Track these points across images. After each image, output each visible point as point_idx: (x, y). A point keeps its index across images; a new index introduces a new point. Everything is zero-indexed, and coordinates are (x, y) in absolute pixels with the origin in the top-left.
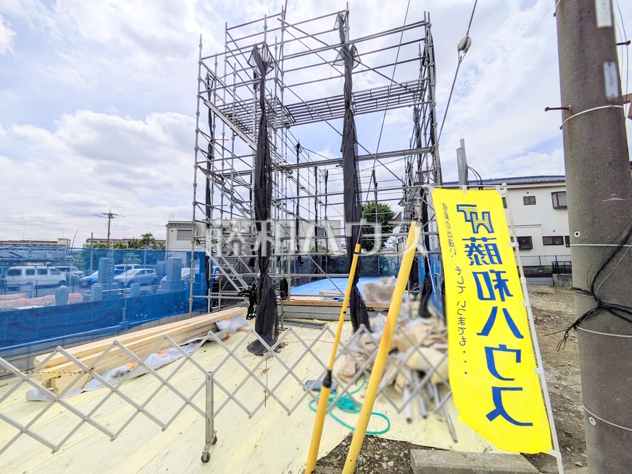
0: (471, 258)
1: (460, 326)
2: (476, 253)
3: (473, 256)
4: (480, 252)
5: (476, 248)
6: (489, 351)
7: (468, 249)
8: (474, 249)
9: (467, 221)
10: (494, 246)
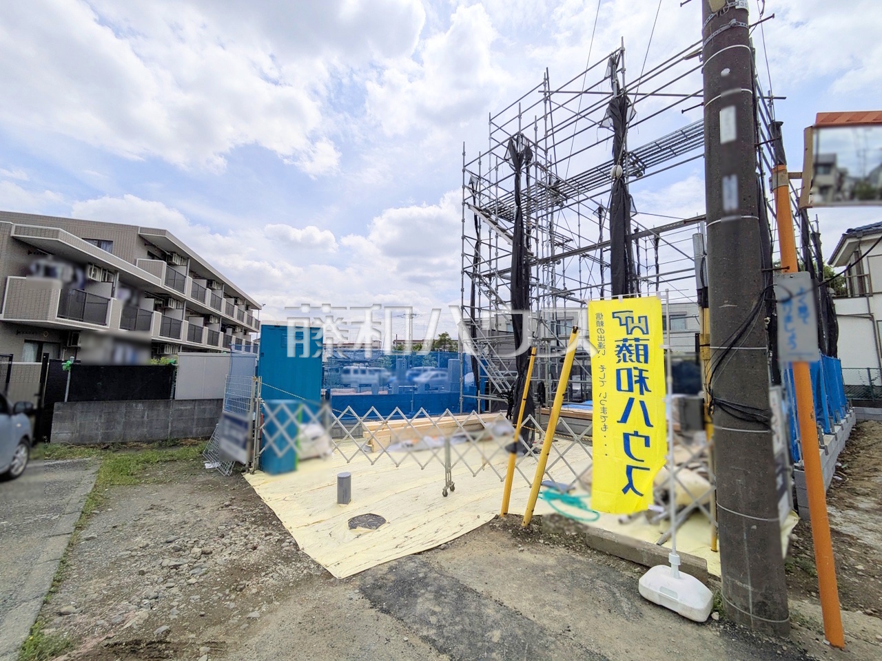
0: (619, 357)
1: (603, 414)
2: (626, 352)
3: (621, 355)
4: (629, 352)
5: (627, 348)
6: (626, 437)
7: (618, 349)
8: (624, 349)
9: (621, 325)
10: (646, 347)
